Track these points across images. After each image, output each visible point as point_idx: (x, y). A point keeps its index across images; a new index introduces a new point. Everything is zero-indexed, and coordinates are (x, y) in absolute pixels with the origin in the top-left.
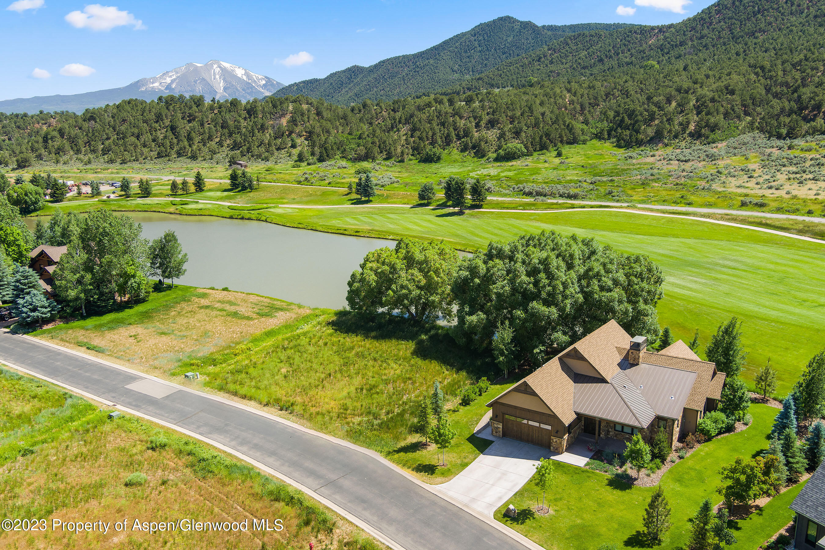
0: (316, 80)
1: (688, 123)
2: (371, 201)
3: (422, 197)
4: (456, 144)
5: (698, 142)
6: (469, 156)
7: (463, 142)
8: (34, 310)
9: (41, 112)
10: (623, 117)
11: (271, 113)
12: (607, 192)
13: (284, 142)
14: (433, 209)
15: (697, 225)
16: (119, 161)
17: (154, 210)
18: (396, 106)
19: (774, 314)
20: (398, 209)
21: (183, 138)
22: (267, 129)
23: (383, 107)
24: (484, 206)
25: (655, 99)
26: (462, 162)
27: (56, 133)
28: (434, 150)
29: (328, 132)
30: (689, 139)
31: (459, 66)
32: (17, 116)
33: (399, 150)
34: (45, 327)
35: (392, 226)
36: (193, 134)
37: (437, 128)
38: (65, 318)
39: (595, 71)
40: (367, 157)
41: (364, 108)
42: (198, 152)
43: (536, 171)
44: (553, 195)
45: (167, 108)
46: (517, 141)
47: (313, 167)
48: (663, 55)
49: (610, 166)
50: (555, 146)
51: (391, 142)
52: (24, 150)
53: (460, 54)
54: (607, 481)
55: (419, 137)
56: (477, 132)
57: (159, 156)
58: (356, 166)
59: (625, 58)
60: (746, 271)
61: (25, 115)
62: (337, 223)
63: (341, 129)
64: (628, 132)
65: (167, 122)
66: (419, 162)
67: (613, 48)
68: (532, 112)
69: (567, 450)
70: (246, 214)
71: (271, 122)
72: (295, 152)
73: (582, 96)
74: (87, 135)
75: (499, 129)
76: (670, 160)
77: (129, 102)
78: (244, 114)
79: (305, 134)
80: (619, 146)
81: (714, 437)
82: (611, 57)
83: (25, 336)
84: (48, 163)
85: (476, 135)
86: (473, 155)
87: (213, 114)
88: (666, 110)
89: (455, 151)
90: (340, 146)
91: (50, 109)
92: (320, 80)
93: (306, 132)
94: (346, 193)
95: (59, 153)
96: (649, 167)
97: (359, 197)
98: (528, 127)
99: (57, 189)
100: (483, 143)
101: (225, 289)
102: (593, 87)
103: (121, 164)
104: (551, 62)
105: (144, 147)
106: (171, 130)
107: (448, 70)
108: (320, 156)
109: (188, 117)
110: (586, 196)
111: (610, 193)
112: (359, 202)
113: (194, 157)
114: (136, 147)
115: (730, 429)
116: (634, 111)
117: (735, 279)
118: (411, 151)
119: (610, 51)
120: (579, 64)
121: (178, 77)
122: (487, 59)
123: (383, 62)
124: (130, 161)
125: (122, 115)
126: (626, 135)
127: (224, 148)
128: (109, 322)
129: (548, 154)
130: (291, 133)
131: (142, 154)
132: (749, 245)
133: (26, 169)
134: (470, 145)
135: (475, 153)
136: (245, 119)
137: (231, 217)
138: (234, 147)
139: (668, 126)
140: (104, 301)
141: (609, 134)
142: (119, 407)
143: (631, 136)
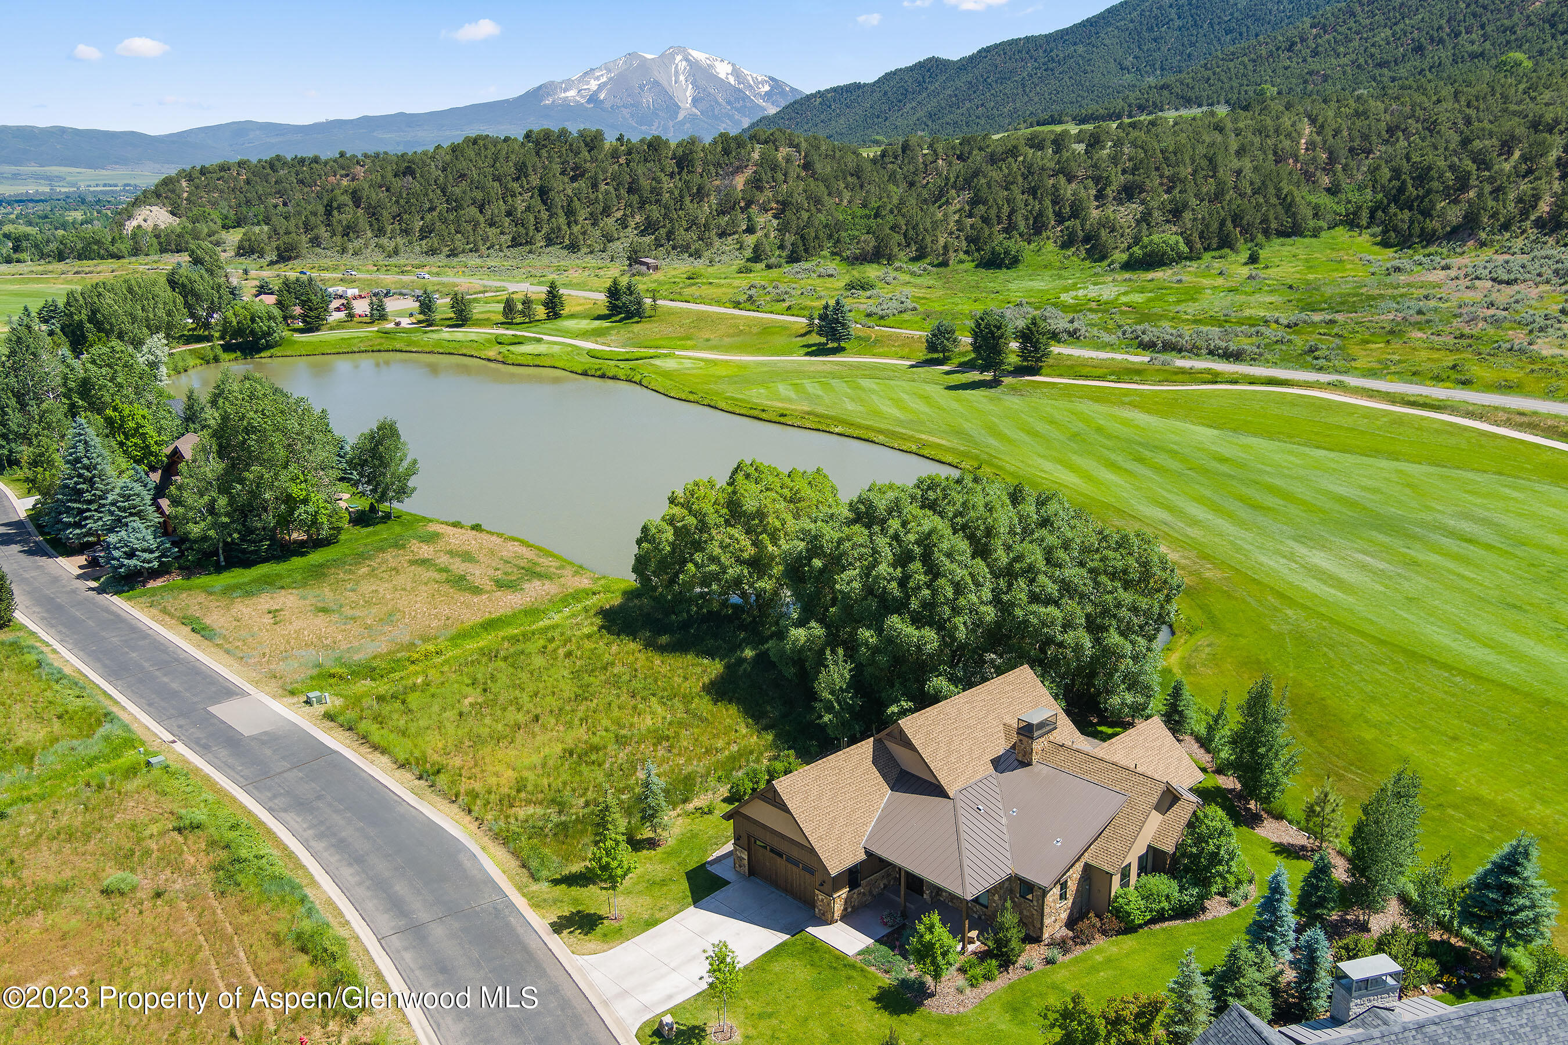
0: (857, 86)
1: (1537, 198)
2: (843, 349)
3: (932, 347)
4: (1055, 231)
5: (1551, 241)
6: (1075, 257)
7: (1067, 228)
8: (131, 555)
9: (342, 155)
10: (1404, 182)
11: (718, 165)
12: (1307, 348)
13: (733, 222)
14: (948, 373)
15: (1451, 434)
16: (446, 250)
17: (464, 351)
18: (967, 149)
19: (1476, 654)
20: (884, 368)
21: (560, 212)
22: (708, 195)
23: (940, 150)
24: (1043, 371)
25: (1477, 144)
26: (1060, 269)
27: (346, 199)
28: (1006, 243)
29: (818, 201)
30: (1532, 233)
31: (1136, 57)
32: (302, 161)
33: (942, 241)
34: (151, 584)
35: (850, 406)
36: (576, 203)
37: (1020, 198)
38: (187, 568)
39: (1402, 71)
40: (878, 255)
41: (904, 152)
42: (581, 237)
43: (1192, 294)
44: (1194, 351)
45: (538, 154)
46: (1174, 229)
47: (774, 273)
48: (1553, 37)
49: (1346, 289)
50: (1252, 240)
51: (929, 225)
52: (293, 229)
53: (1139, 34)
54: (875, 992)
55: (982, 217)
56: (1097, 207)
57: (515, 243)
58: (855, 273)
59: (1470, 42)
60: (1489, 547)
61: (316, 160)
62: (757, 395)
63: (847, 195)
64: (1406, 215)
65: (535, 181)
66: (977, 267)
67: (1448, 21)
68: (1215, 169)
69: (845, 918)
70: (612, 371)
71: (717, 183)
72: (750, 240)
73: (1337, 133)
74: (397, 202)
75: (1143, 202)
76: (1477, 278)
77: (475, 142)
78: (671, 165)
79: (775, 206)
80: (1385, 244)
81: (1140, 926)
82: (1441, 41)
83: (116, 599)
84: (329, 253)
85: (1095, 213)
86: (1083, 254)
87: (616, 167)
88: (1496, 167)
89: (1050, 246)
90: (833, 231)
91: (356, 148)
92: (865, 85)
93: (778, 202)
94: (803, 331)
95: (347, 235)
96: (1423, 292)
97: (823, 340)
98: (1202, 201)
99: (311, 310)
100: (1104, 233)
101: (476, 528)
102: (1364, 113)
103: (448, 256)
104: (1315, 53)
105: (491, 225)
106: (540, 195)
107: (1113, 65)
108: (793, 252)
109: (572, 169)
110: (1261, 355)
111: (1312, 350)
112: (821, 351)
113: (573, 248)
114: (477, 225)
115: (1184, 912)
116: (1430, 168)
117: (1451, 565)
118: (964, 244)
119: (1440, 28)
120: (1372, 55)
121: (610, 79)
122: (1192, 44)
123: (987, 50)
124: (463, 251)
125: (459, 166)
126: (1403, 221)
127: (629, 229)
128: (253, 581)
129: (1233, 257)
130: (749, 204)
131: (485, 239)
132: (1537, 487)
133: (291, 264)
134: (1081, 234)
135: (1087, 251)
136: (672, 175)
137: (585, 374)
138: (646, 229)
139: (1491, 203)
140: (254, 542)
141: (1372, 216)
142: (180, 747)
143: (1412, 222)
